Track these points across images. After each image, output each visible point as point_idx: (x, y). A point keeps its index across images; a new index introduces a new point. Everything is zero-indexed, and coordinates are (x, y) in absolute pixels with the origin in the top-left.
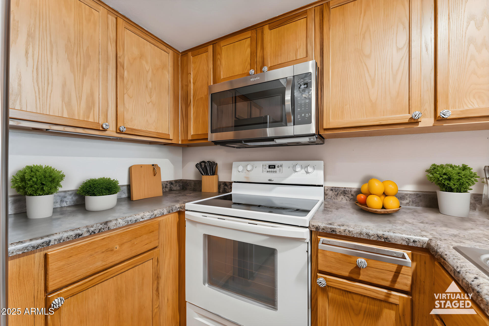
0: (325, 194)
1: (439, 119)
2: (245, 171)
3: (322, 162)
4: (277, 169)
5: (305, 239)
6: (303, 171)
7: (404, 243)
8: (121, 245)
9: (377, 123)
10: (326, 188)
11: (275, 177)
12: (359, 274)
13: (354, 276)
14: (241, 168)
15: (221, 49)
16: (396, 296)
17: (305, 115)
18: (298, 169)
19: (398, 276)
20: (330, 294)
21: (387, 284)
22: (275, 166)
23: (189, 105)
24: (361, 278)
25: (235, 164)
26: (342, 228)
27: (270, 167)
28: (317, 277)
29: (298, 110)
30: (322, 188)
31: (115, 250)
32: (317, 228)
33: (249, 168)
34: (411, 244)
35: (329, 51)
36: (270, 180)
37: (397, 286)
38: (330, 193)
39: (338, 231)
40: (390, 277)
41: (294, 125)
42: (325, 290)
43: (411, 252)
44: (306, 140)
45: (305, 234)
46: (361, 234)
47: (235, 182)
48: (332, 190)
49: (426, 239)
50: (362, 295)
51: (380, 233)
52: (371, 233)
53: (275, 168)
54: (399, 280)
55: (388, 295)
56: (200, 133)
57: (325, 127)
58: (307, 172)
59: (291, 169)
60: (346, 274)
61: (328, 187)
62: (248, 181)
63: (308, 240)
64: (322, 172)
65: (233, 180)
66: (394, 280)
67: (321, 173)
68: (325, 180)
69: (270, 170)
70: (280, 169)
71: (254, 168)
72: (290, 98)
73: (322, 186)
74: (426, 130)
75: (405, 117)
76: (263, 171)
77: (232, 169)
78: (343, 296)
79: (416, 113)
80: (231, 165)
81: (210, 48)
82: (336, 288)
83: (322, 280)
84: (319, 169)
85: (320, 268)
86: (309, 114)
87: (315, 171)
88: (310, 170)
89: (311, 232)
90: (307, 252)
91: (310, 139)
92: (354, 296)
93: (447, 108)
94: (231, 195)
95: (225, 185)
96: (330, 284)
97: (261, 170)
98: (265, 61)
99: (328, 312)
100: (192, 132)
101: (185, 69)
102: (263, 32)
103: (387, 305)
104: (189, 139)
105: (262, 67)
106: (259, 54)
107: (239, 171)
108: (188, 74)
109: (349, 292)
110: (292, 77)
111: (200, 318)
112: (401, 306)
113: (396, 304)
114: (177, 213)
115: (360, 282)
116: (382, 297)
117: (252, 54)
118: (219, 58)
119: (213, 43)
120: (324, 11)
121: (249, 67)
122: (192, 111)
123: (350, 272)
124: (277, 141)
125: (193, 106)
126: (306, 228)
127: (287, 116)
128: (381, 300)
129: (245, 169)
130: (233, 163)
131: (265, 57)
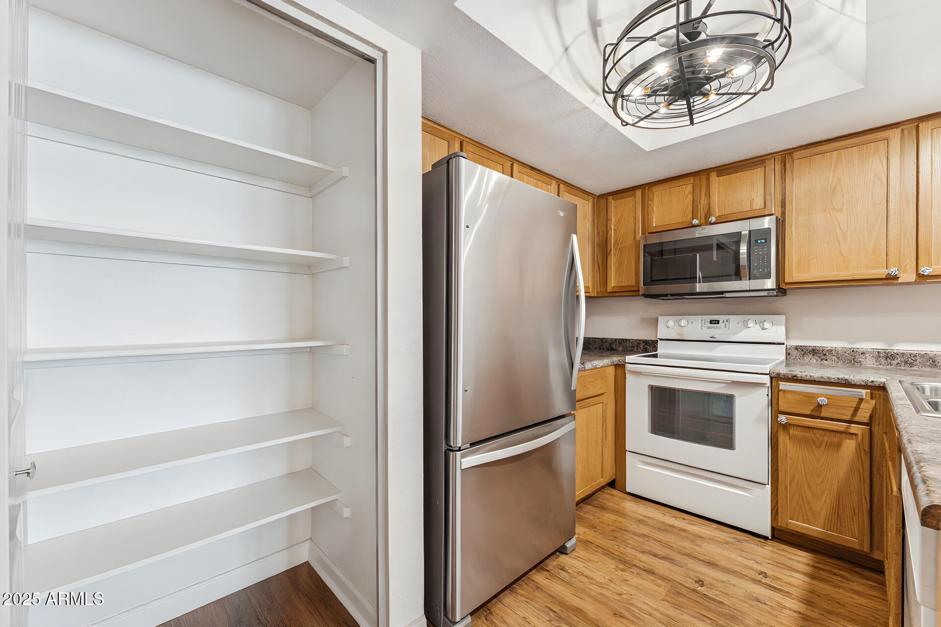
0: (788, 354)
1: (920, 276)
2: (677, 327)
3: (784, 316)
4: (721, 324)
5: (766, 384)
6: (758, 327)
7: (863, 384)
9: (850, 278)
10: (788, 347)
11: (718, 332)
12: (821, 412)
13: (816, 414)
14: (671, 324)
15: (653, 194)
16: (854, 428)
17: (763, 270)
18: (751, 324)
19: (858, 410)
20: (791, 432)
21: (848, 418)
22: (718, 321)
23: (609, 253)
24: (823, 414)
25: (661, 320)
26: (804, 374)
27: (711, 322)
28: (778, 417)
29: (754, 264)
31: (586, 386)
32: (778, 374)
33: (683, 323)
34: (869, 384)
36: (712, 337)
37: (856, 419)
38: (794, 352)
39: (799, 376)
40: (850, 412)
41: (750, 279)
42: (786, 427)
43: (869, 391)
45: (766, 380)
46: (822, 377)
47: (661, 339)
48: (796, 349)
49: (883, 380)
50: (824, 430)
51: (841, 376)
52: (832, 376)
53: (718, 323)
54: (858, 414)
55: (848, 428)
56: (623, 285)
57: (787, 281)
58: (763, 329)
59: (741, 324)
60: (808, 412)
61: (791, 345)
62: (682, 339)
63: (769, 384)
64: (783, 328)
65: (659, 337)
66: (854, 414)
68: (787, 337)
69: (712, 325)
70: (725, 324)
71: (690, 323)
72: (746, 251)
73: (783, 344)
75: (882, 272)
76: (702, 327)
77: (657, 325)
78: (805, 432)
79: (894, 269)
80: (657, 320)
81: (639, 193)
82: (798, 426)
83: (783, 419)
84: (779, 324)
85: (781, 409)
86: (767, 269)
87: (774, 327)
88: (766, 325)
89: (771, 378)
90: (768, 395)
91: (768, 293)
92: (815, 431)
93: (928, 267)
94: (657, 354)
95: (645, 343)
96: (791, 422)
97: (700, 325)
98: (712, 210)
99: (789, 447)
100: (612, 283)
101: (603, 214)
102: (708, 179)
103: (848, 436)
104: (608, 291)
105: (708, 216)
106: (703, 201)
107: (668, 327)
108: (607, 220)
109: (812, 428)
110: (747, 232)
111: (644, 466)
112: (860, 436)
113: (856, 435)
114: (614, 366)
115: (822, 418)
116: (842, 429)
117: (695, 201)
118: (650, 204)
119: (642, 187)
120: (787, 162)
121: (690, 215)
122: (613, 260)
123: (812, 411)
124: (727, 295)
125: (615, 255)
126: (767, 374)
127: (742, 270)
128: (841, 432)
129: (677, 324)
130: (659, 317)
131: (712, 205)
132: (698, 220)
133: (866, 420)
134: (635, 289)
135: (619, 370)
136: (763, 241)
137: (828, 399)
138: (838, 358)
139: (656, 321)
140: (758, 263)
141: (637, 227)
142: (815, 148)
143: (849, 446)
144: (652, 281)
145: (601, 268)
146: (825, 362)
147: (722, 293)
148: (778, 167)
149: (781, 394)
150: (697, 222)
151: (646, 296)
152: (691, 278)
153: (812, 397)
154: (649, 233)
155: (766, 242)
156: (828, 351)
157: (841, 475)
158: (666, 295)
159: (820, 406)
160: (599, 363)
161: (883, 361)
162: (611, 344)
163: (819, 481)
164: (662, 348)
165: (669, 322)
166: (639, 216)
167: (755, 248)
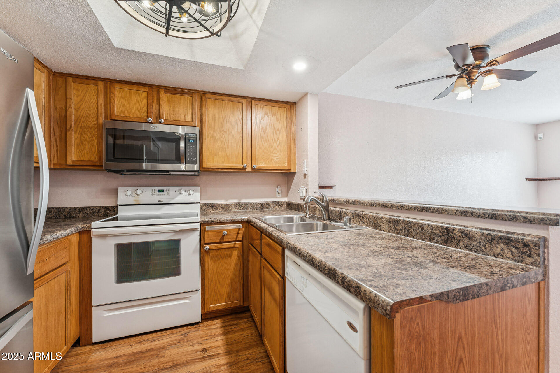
0: (201, 208)
1: (253, 169)
2: (134, 195)
3: (199, 187)
4: (165, 193)
5: (198, 228)
6: (186, 194)
7: (240, 221)
8: (49, 257)
10: (201, 204)
11: (164, 198)
13: (222, 241)
14: (129, 193)
16: (238, 244)
17: (193, 159)
18: (183, 192)
20: (211, 254)
21: (234, 240)
22: (163, 190)
23: (69, 129)
24: (225, 240)
25: (121, 190)
27: (159, 191)
28: (203, 247)
29: (188, 155)
30: (199, 204)
31: (46, 261)
32: (204, 222)
33: (139, 192)
34: (242, 221)
35: (206, 122)
36: (159, 201)
37: (238, 239)
38: (204, 207)
39: (214, 221)
40: (235, 236)
41: (185, 164)
42: (208, 252)
43: (242, 224)
44: (193, 173)
45: (198, 226)
46: (224, 220)
47: (121, 205)
48: (205, 205)
49: (247, 218)
50: (225, 249)
51: (232, 218)
52: (228, 219)
53: (163, 192)
54: (238, 236)
55: (235, 244)
56: (85, 160)
57: (204, 166)
58: (189, 194)
59: (177, 192)
60: (218, 241)
61: (202, 204)
62: (137, 203)
65: (119, 203)
66: (237, 237)
67: (198, 194)
68: (200, 199)
69: (159, 193)
70: (168, 193)
71: (144, 192)
72: (183, 146)
73: (199, 203)
74: (248, 172)
75: (241, 167)
76: (152, 194)
77: (117, 194)
78: (217, 252)
79: (245, 165)
80: (117, 189)
81: (101, 84)
82: (213, 250)
83: (207, 247)
84: (197, 192)
85: (205, 242)
86: (195, 159)
87: (195, 193)
88: (191, 192)
89: (200, 224)
90: (199, 235)
91: (194, 173)
93: (255, 164)
94: (117, 217)
95: (106, 209)
96: (211, 248)
97: (151, 193)
98: (161, 115)
99: (210, 263)
100: (73, 156)
101: (61, 91)
102: (158, 92)
103: (234, 249)
104: (68, 164)
105: (158, 119)
106: (155, 107)
107: (127, 196)
108: (66, 98)
109: (220, 249)
110: (184, 134)
111: (110, 313)
112: (239, 248)
113: (237, 247)
114: (78, 233)
115: (224, 242)
116: (232, 246)
117: (149, 105)
118: (112, 97)
119: (105, 80)
120: (203, 98)
121: (145, 114)
122: (73, 138)
123: (220, 239)
124: (172, 173)
125: (75, 132)
126: (198, 222)
127: (181, 158)
128: (232, 248)
129: (134, 193)
130: (119, 188)
131: (161, 112)
132: (151, 118)
133: (241, 239)
134: (99, 164)
135: (85, 236)
136: (193, 141)
137: (227, 231)
138: (222, 208)
139: (116, 191)
140: (190, 154)
141: (99, 112)
142: (215, 96)
143: (235, 253)
144: (115, 158)
145: (58, 141)
146: (217, 211)
147: (168, 171)
148: (199, 100)
149: (206, 233)
150: (151, 120)
151: (109, 170)
152: (139, 159)
153: (220, 232)
154: (111, 120)
155: (194, 142)
156: (218, 205)
157: (232, 270)
158: (123, 171)
159: (223, 236)
160: (61, 233)
161: (238, 208)
162: (69, 213)
163: (223, 277)
164: (122, 212)
165: (128, 192)
166: (101, 103)
167: (188, 144)
